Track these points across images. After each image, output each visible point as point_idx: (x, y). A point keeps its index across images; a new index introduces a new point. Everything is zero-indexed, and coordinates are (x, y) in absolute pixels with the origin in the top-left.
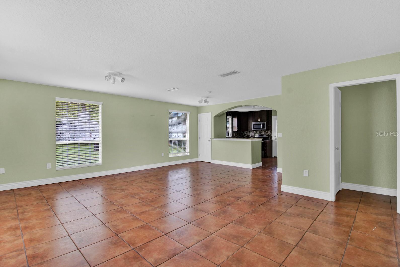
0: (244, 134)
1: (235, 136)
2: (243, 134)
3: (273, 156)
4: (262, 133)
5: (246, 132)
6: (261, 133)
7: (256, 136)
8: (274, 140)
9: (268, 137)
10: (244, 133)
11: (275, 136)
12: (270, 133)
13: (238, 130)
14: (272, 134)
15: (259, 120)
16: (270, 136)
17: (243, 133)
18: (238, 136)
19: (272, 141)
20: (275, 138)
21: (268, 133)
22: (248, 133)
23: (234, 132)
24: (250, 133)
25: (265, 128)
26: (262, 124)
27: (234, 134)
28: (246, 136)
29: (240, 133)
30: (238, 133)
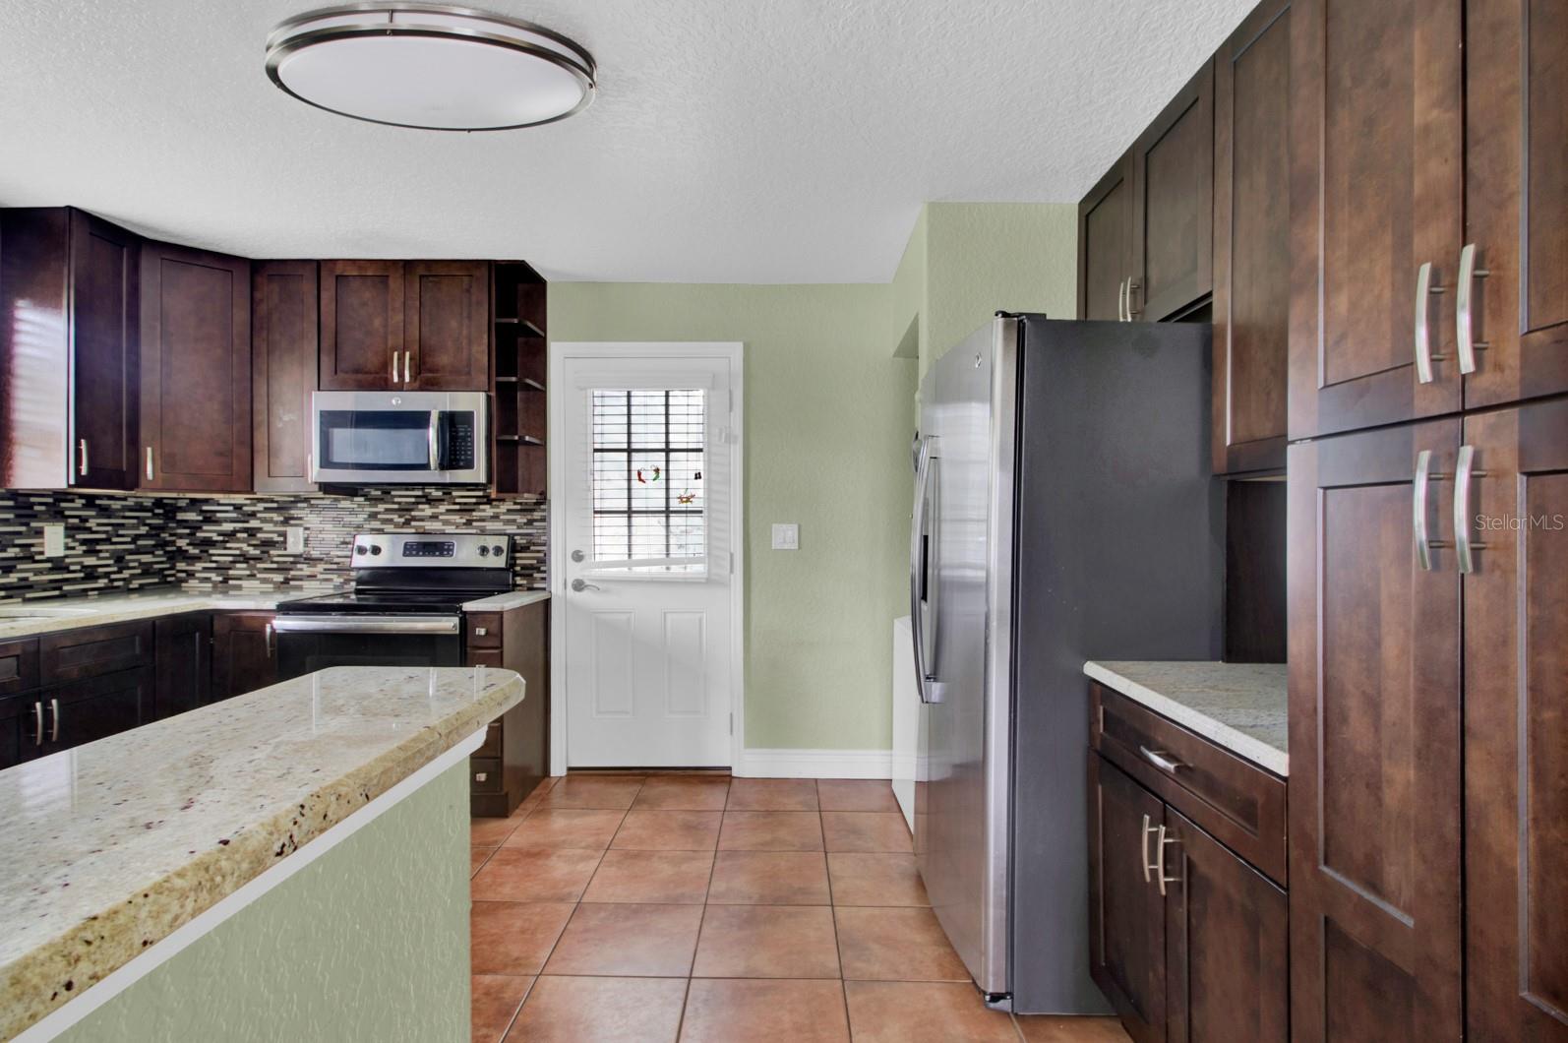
0: (210, 532)
2: (195, 527)
3: (558, 769)
4: (434, 517)
5: (238, 508)
6: (429, 526)
7: (362, 551)
8: (570, 590)
9: (500, 562)
10: (209, 519)
11: (578, 557)
12: (521, 519)
13: (81, 481)
14: (546, 531)
15: (401, 369)
16: (524, 559)
17: (192, 516)
18: (119, 559)
19: (547, 603)
20: (576, 571)
21: (501, 521)
22: (271, 521)
23: (33, 499)
24: (286, 521)
25: (469, 465)
26: (434, 419)
27: (40, 533)
28: (238, 552)
29: (148, 521)
30: (118, 517)
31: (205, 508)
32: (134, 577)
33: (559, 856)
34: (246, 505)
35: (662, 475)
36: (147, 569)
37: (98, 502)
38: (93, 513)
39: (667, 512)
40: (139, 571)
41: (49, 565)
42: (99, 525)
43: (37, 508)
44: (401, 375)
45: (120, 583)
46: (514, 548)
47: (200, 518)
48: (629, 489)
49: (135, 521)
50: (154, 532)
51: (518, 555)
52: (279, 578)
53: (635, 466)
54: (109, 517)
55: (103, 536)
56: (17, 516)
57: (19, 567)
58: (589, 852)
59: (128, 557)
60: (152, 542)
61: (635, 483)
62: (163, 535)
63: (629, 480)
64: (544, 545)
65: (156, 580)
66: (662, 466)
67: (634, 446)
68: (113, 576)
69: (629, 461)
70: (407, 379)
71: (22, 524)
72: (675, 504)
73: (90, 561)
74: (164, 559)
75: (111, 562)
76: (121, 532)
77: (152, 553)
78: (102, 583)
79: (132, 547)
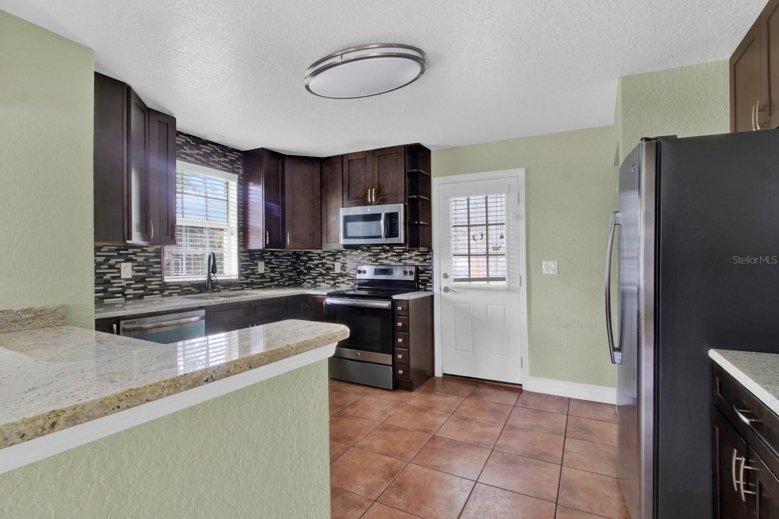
0: (310, 264)
1: (263, 276)
2: (306, 262)
3: (438, 373)
4: (387, 258)
5: (319, 255)
6: (385, 262)
7: (360, 272)
8: (442, 292)
9: (412, 278)
10: (310, 259)
11: (446, 276)
12: (421, 259)
13: (267, 246)
14: (431, 264)
15: (371, 197)
16: (423, 277)
17: (305, 258)
18: (281, 274)
19: (432, 297)
20: (445, 283)
21: (413, 259)
22: (329, 260)
23: (255, 253)
24: (334, 260)
25: (397, 235)
26: (383, 216)
27: (257, 265)
28: (319, 272)
29: (291, 260)
30: (281, 259)
31: (309, 255)
32: (286, 281)
33: (430, 413)
34: (321, 254)
35: (485, 237)
36: (290, 278)
37: (275, 253)
38: (273, 257)
39: (487, 255)
40: (288, 279)
41: (260, 276)
42: (275, 262)
43: (256, 256)
44: (371, 199)
45: (282, 283)
46: (418, 271)
47: (307, 259)
48: (469, 244)
49: (286, 260)
50: (293, 264)
51: (420, 275)
52: (332, 282)
53: (472, 233)
54: (278, 259)
55: (276, 266)
56: (250, 259)
57: (251, 276)
58: (444, 413)
59: (284, 274)
60: (292, 268)
61: (472, 242)
62: (296, 265)
63: (469, 240)
64: (431, 270)
65: (293, 282)
66: (484, 232)
67: (471, 224)
68: (280, 280)
69: (469, 231)
70: (373, 200)
71: (252, 262)
72: (491, 251)
73: (272, 275)
74: (296, 274)
75: (279, 275)
76: (282, 264)
77: (292, 272)
78: (276, 283)
79: (286, 270)
